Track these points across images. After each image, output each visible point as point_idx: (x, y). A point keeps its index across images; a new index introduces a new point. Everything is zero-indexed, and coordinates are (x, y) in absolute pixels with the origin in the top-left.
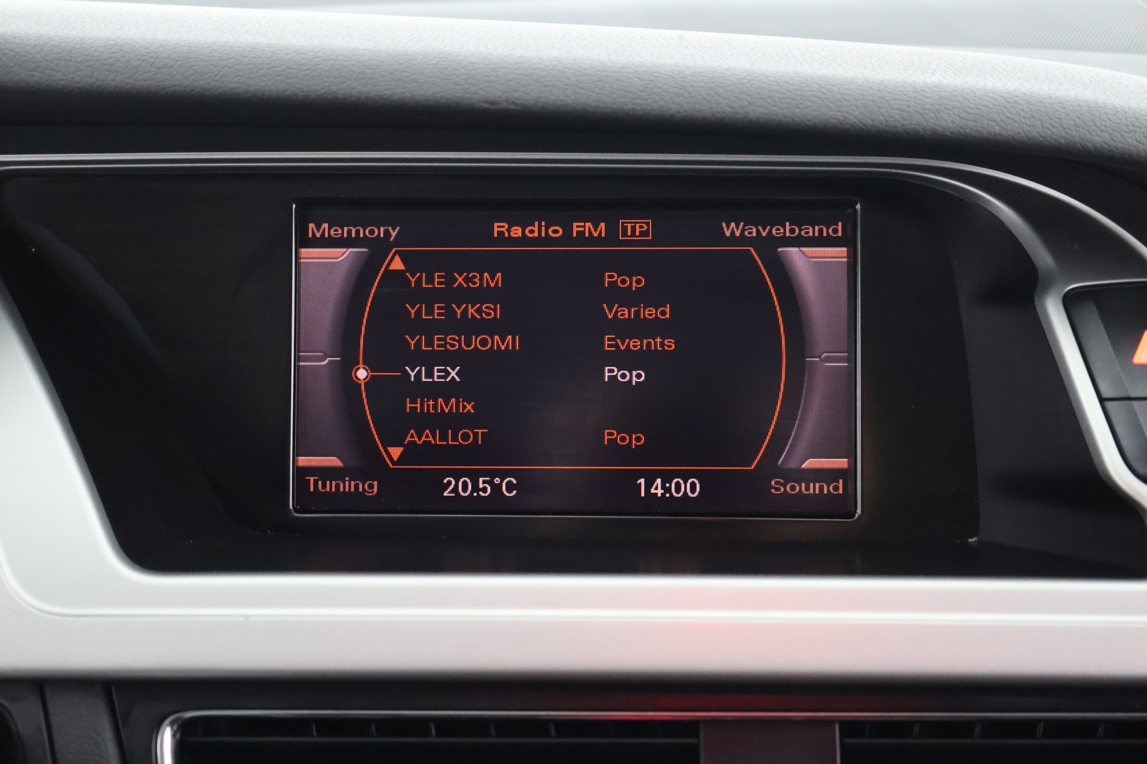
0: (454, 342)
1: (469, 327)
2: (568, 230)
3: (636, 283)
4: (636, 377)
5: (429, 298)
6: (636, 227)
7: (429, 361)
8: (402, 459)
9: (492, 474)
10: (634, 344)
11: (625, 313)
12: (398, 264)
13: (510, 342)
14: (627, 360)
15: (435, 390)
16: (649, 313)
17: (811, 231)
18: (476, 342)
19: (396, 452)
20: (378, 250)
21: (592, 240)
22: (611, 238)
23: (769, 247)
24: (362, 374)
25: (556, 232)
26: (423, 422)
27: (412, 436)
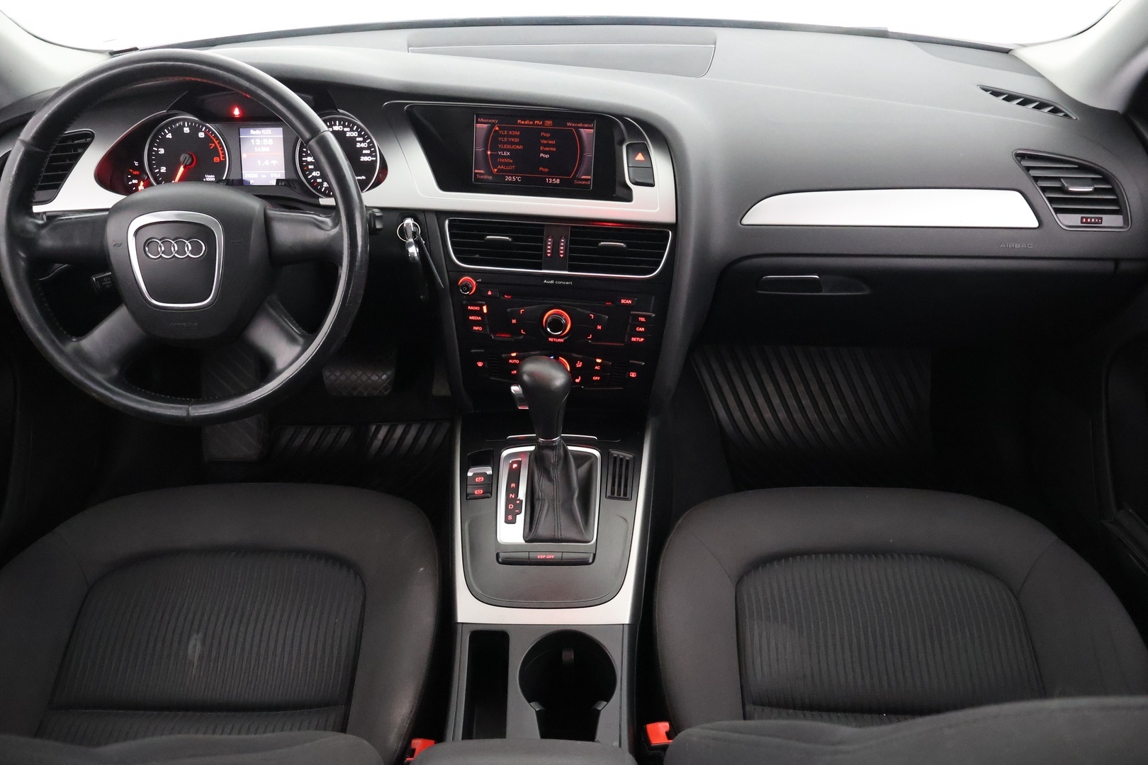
0: (509, 147)
1: (512, 143)
2: (534, 123)
3: (548, 135)
4: (547, 156)
5: (504, 136)
6: (549, 123)
7: (504, 150)
8: (497, 172)
9: (516, 176)
10: (547, 149)
11: (545, 142)
12: (497, 129)
13: (521, 147)
14: (545, 152)
15: (504, 157)
16: (550, 142)
17: (586, 125)
18: (513, 146)
19: (496, 170)
20: (493, 125)
21: (539, 125)
22: (543, 125)
23: (577, 129)
24: (489, 153)
25: (531, 123)
26: (501, 164)
27: (499, 167)
